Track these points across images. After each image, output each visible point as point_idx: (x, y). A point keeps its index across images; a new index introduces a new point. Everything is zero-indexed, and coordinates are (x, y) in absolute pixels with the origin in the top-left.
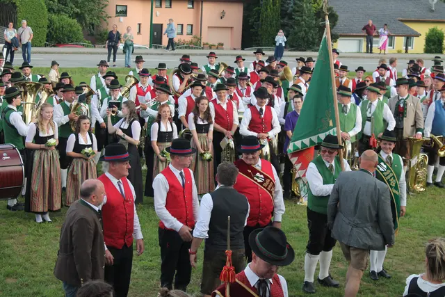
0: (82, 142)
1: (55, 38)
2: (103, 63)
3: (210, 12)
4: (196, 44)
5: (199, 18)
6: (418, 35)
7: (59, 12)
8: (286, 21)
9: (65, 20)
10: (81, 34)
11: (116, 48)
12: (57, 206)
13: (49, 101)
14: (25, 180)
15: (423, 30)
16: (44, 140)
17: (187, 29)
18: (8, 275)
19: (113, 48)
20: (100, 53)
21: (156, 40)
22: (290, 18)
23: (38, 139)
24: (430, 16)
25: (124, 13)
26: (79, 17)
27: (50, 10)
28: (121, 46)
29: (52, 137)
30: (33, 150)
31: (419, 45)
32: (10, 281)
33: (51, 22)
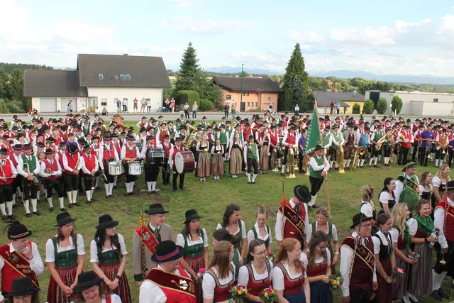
0: (217, 149)
1: (202, 108)
2: (224, 118)
3: (264, 97)
4: (259, 110)
5: (260, 100)
6: (349, 106)
7: (204, 98)
8: (295, 101)
9: (207, 101)
10: (213, 107)
11: (228, 112)
12: (208, 175)
13: (204, 133)
14: (196, 163)
15: (352, 104)
16: (203, 148)
17: (255, 104)
18: (190, 202)
19: (227, 112)
20: (221, 114)
21: (243, 109)
22: (297, 99)
23: (201, 148)
24: (354, 99)
25: (230, 98)
26: (212, 100)
27: (201, 97)
28: (230, 111)
29: (206, 147)
30: (199, 152)
31: (350, 111)
32: (191, 204)
33: (201, 102)
